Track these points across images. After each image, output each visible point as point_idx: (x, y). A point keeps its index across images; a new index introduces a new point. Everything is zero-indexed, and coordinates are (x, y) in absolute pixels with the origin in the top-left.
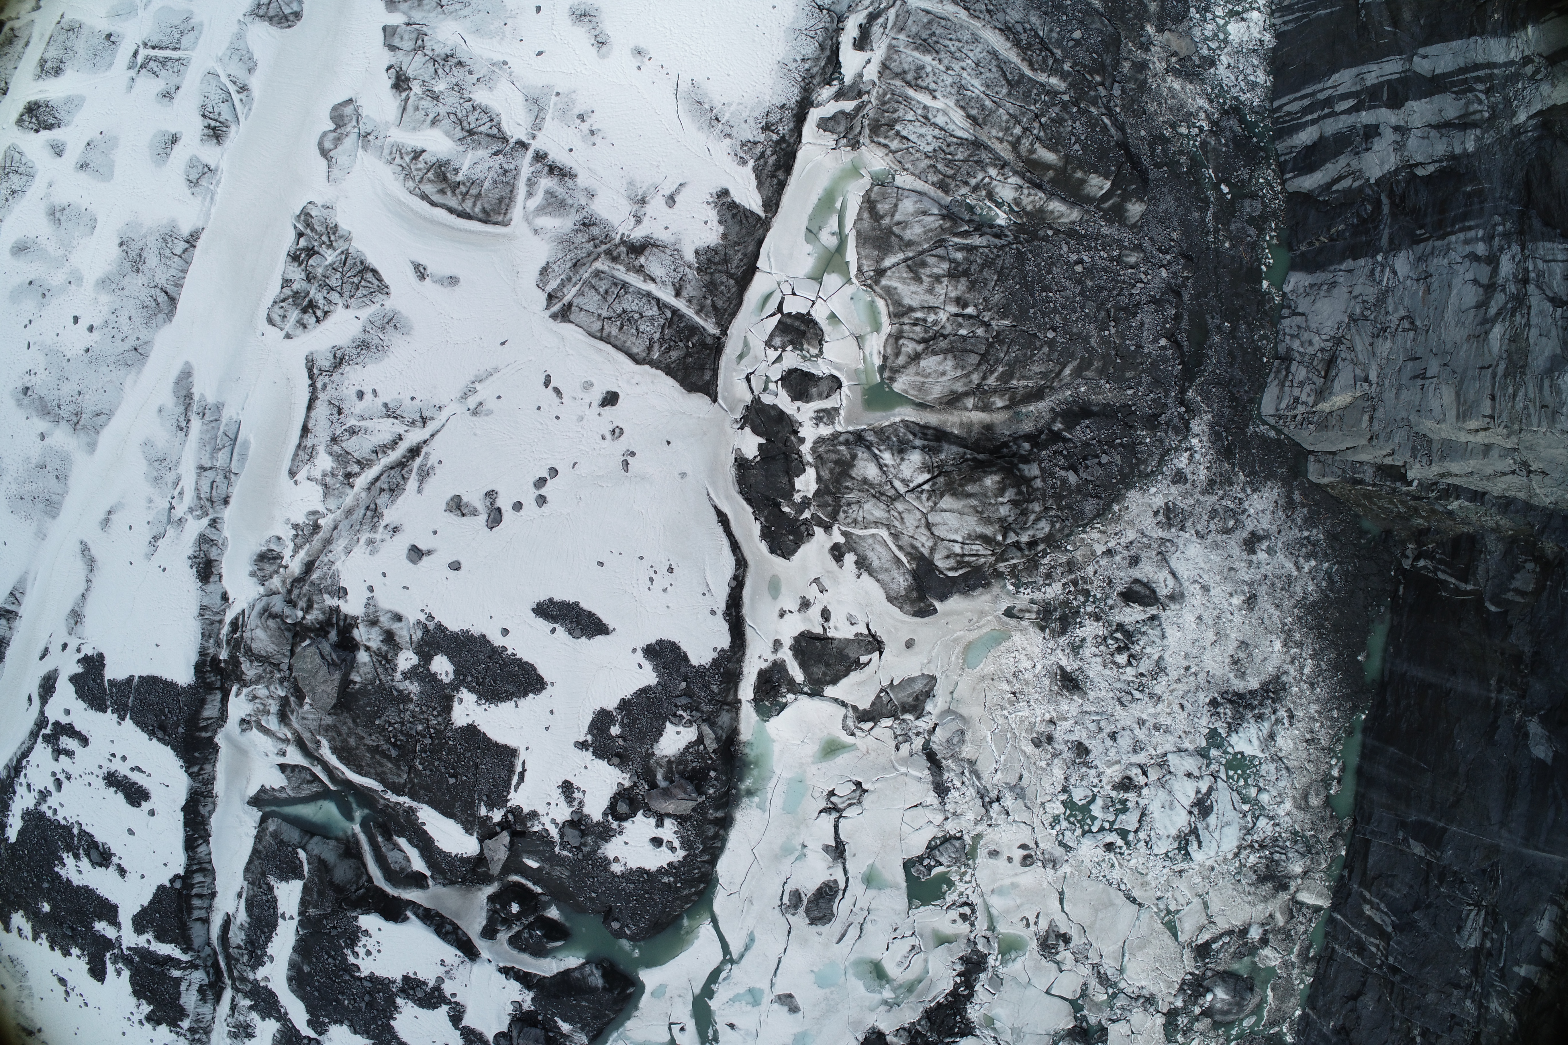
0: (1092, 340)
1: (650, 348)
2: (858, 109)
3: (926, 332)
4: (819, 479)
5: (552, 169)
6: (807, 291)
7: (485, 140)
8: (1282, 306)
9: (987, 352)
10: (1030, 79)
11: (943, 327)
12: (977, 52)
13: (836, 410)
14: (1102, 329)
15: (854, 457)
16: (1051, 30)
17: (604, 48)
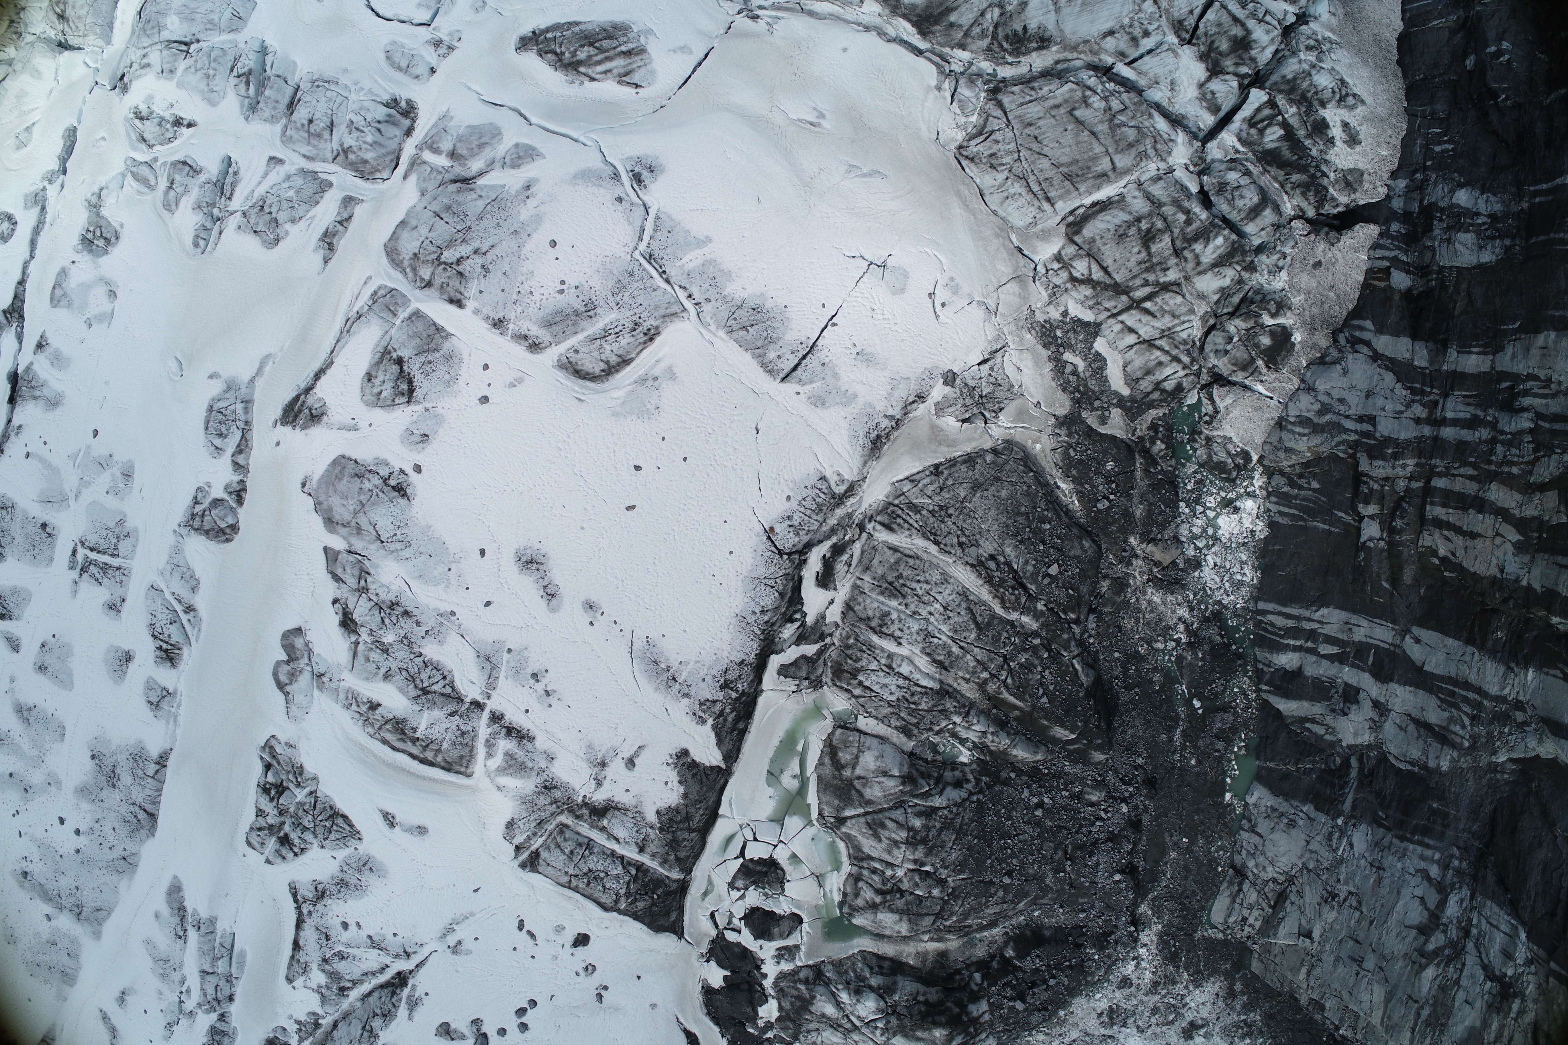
0: (1047, 881)
1: (617, 901)
2: (820, 653)
3: (884, 884)
4: (781, 1008)
5: (510, 731)
6: (768, 834)
7: (440, 700)
8: (1243, 816)
9: (942, 909)
10: (1002, 620)
11: (900, 881)
12: (947, 595)
13: (797, 947)
14: (1057, 871)
15: (813, 997)
16: (1026, 563)
17: (554, 602)
